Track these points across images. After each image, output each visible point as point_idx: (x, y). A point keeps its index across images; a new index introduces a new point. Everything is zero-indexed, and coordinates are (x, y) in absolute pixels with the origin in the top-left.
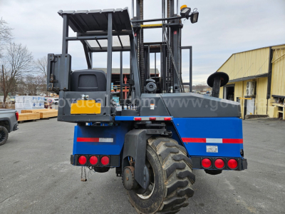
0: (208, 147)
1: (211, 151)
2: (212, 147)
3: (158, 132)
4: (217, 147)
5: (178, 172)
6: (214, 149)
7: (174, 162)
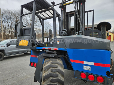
0: (84, 67)
1: (86, 69)
2: (87, 67)
3: (50, 55)
4: (90, 67)
5: (51, 78)
6: (88, 68)
7: (51, 72)
